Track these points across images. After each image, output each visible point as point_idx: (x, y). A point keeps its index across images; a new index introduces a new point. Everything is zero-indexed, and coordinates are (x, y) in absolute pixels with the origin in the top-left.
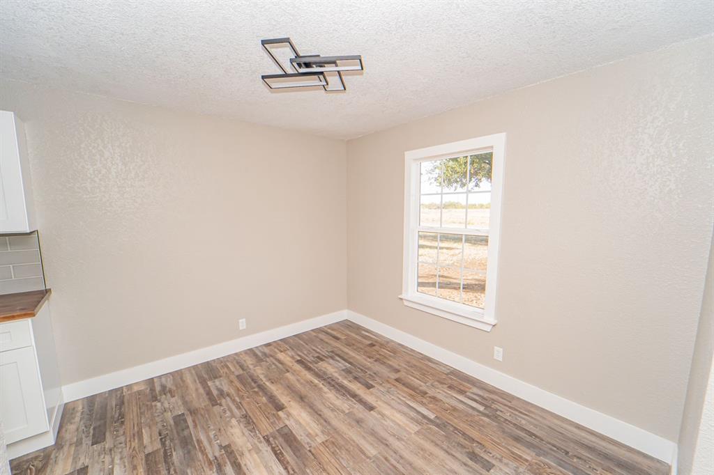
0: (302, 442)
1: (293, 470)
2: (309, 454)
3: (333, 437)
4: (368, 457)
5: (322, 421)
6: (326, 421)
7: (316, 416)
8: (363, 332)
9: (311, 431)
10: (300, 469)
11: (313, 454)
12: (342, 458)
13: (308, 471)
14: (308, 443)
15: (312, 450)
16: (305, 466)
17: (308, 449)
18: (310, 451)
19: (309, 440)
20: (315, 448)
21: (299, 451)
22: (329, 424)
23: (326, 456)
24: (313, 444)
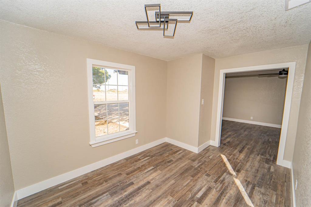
0: (173, 205)
1: (189, 204)
2: (179, 200)
3: (168, 194)
4: (176, 182)
5: (158, 199)
6: (159, 198)
7: (155, 202)
8: (59, 188)
9: (167, 202)
10: (188, 202)
11: (179, 199)
12: (178, 189)
13: (188, 199)
14: (174, 202)
15: (177, 200)
16: (185, 201)
17: (177, 201)
18: (178, 201)
19: (172, 202)
20: (176, 199)
21: (179, 205)
22: (160, 196)
23: (179, 194)
24: (174, 200)
